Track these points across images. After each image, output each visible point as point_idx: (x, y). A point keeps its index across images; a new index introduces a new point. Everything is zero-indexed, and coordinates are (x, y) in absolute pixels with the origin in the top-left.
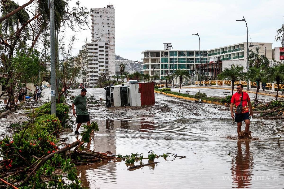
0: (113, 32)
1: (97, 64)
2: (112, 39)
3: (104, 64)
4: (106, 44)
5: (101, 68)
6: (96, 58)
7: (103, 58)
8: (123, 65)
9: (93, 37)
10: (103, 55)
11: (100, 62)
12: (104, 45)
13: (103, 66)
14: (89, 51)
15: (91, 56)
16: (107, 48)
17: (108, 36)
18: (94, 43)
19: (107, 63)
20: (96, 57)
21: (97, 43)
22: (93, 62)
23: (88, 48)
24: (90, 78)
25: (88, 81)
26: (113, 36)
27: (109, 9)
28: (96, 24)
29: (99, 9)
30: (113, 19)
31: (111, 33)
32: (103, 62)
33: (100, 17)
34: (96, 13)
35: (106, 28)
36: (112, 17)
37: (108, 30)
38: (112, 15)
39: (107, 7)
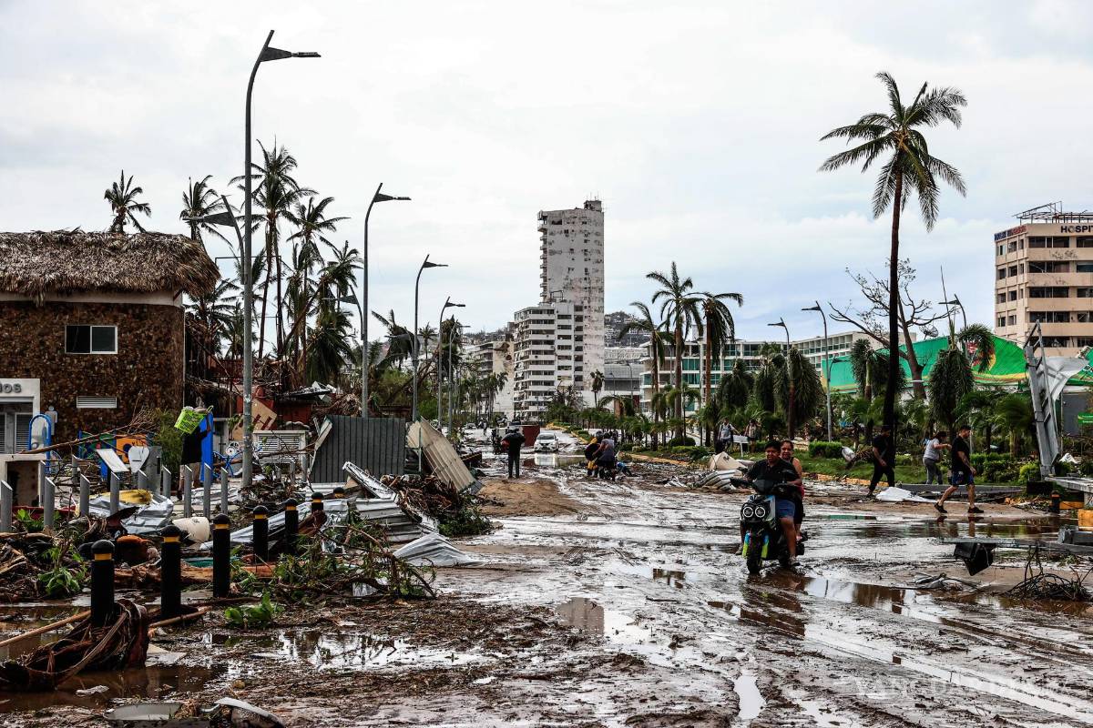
0: (598, 274)
1: (551, 362)
2: (596, 293)
3: (571, 363)
4: (578, 308)
5: (563, 373)
6: (548, 347)
7: (569, 347)
8: (598, 373)
9: (545, 288)
10: (568, 337)
11: (560, 357)
12: (572, 312)
13: (567, 368)
14: (532, 327)
15: (536, 342)
16: (579, 319)
17: (584, 284)
18: (546, 307)
19: (579, 359)
20: (550, 342)
21: (553, 305)
22: (542, 357)
23: (529, 321)
24: (532, 398)
25: (527, 408)
26: (599, 284)
27: (589, 213)
28: (553, 253)
29: (563, 212)
30: (598, 238)
31: (593, 276)
32: (568, 358)
33: (563, 234)
34: (553, 223)
35: (580, 264)
36: (597, 234)
37: (586, 270)
38: (597, 229)
39: (582, 207)
